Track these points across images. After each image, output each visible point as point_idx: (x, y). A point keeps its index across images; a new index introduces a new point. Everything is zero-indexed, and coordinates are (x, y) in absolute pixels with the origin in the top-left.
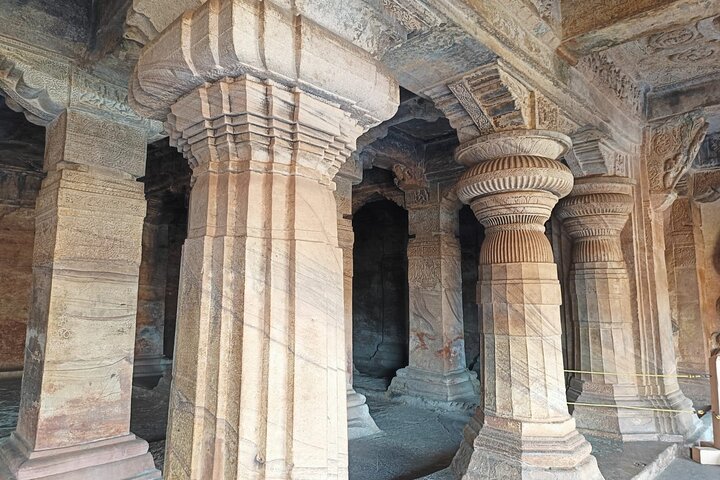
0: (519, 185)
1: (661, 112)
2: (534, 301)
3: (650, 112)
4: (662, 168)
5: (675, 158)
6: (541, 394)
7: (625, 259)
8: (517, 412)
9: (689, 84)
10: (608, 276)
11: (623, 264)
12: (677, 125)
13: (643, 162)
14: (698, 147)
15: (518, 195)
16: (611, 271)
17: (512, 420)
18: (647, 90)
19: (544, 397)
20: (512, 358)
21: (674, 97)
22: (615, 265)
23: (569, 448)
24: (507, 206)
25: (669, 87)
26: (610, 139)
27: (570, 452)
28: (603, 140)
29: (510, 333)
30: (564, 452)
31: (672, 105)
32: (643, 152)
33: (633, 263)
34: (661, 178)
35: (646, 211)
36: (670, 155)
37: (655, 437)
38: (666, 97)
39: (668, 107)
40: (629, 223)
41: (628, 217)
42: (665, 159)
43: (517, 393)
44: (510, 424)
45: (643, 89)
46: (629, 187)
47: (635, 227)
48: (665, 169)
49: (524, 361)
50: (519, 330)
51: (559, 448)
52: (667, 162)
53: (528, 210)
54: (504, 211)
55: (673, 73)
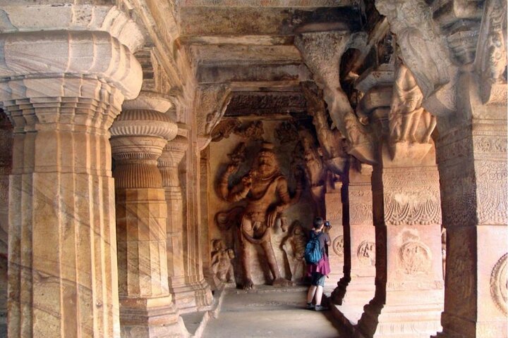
0: (147, 131)
1: (208, 79)
2: (155, 216)
3: (200, 77)
4: (205, 119)
5: (213, 114)
6: (158, 280)
7: (180, 185)
8: (143, 292)
9: (224, 64)
10: (172, 198)
11: (179, 189)
12: (216, 90)
13: (193, 113)
14: (225, 109)
15: (148, 139)
16: (174, 194)
17: (140, 299)
18: (200, 61)
19: (159, 281)
20: (140, 257)
21: (215, 71)
22: (176, 190)
23: (174, 311)
24: (139, 146)
25: (213, 62)
26: (182, 96)
27: (175, 313)
28: (178, 97)
29: (139, 238)
30: (172, 314)
31: (214, 76)
32: (194, 106)
33: (185, 188)
34: (204, 127)
35: (194, 150)
36: (211, 111)
37: (195, 310)
38: (210, 69)
39: (211, 76)
40: (184, 159)
41: (184, 154)
42: (207, 114)
43: (142, 281)
44: (138, 302)
45: (198, 60)
46: (186, 131)
47: (188, 162)
48: (207, 120)
49: (148, 257)
50: (146, 237)
51: (168, 312)
52: (209, 115)
53: (153, 150)
54: (136, 150)
55: (217, 54)
